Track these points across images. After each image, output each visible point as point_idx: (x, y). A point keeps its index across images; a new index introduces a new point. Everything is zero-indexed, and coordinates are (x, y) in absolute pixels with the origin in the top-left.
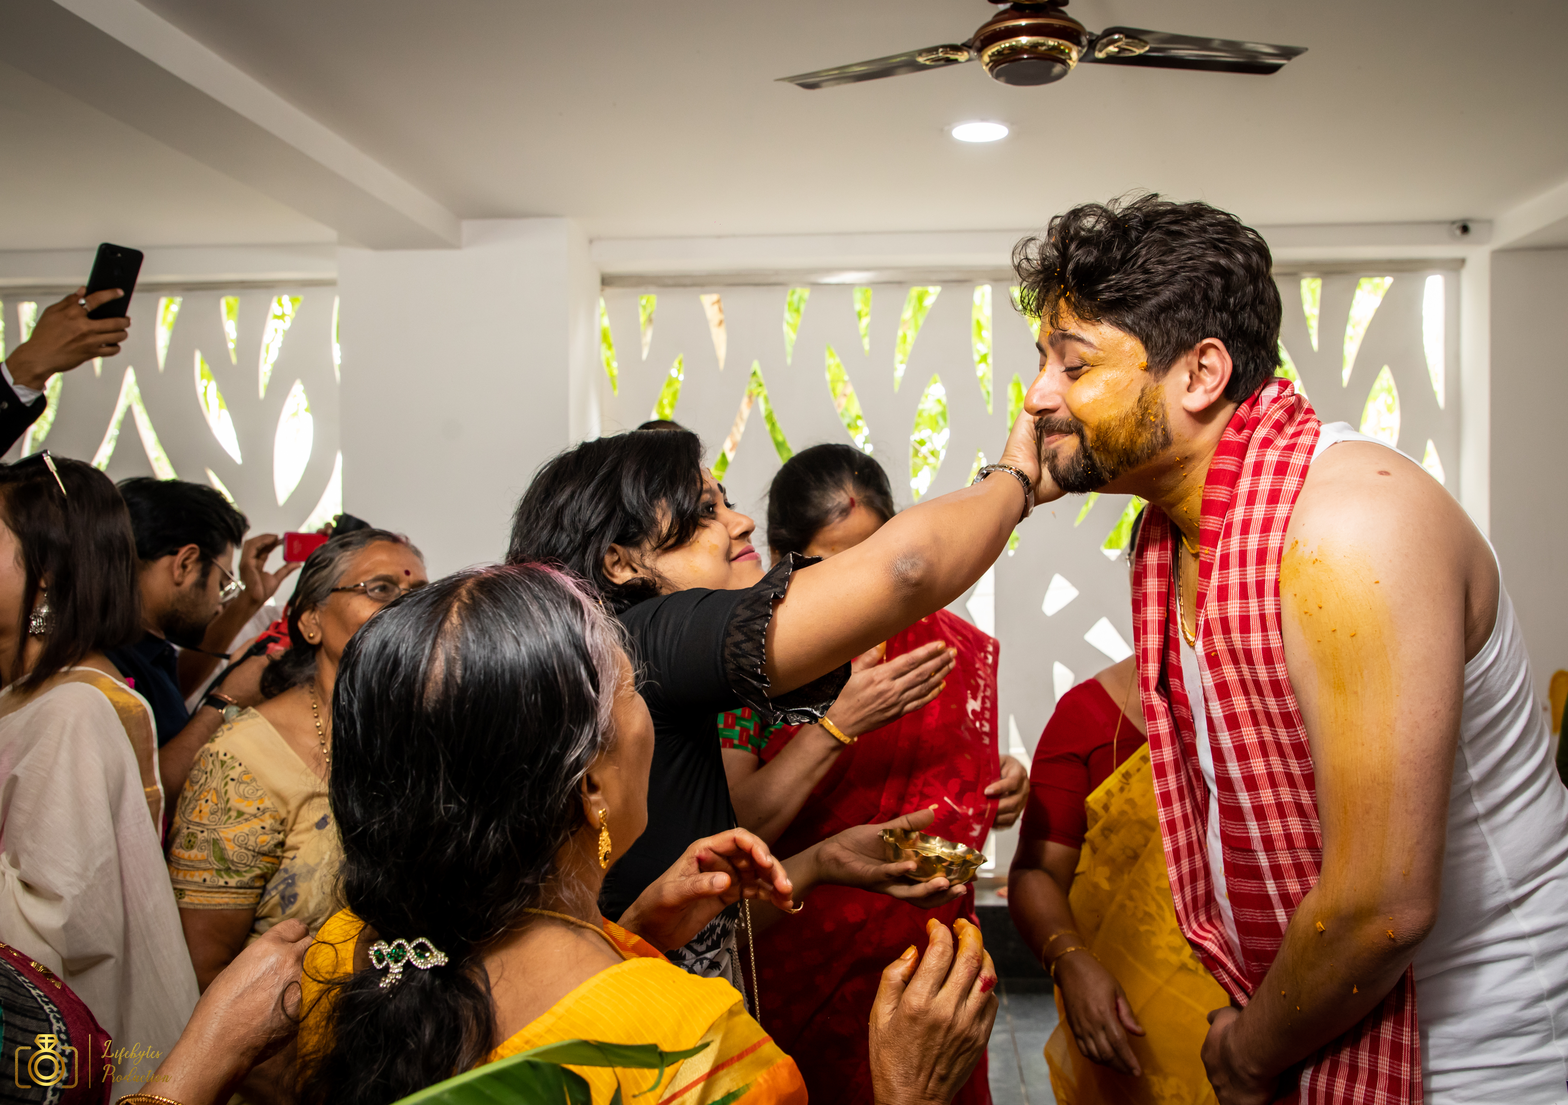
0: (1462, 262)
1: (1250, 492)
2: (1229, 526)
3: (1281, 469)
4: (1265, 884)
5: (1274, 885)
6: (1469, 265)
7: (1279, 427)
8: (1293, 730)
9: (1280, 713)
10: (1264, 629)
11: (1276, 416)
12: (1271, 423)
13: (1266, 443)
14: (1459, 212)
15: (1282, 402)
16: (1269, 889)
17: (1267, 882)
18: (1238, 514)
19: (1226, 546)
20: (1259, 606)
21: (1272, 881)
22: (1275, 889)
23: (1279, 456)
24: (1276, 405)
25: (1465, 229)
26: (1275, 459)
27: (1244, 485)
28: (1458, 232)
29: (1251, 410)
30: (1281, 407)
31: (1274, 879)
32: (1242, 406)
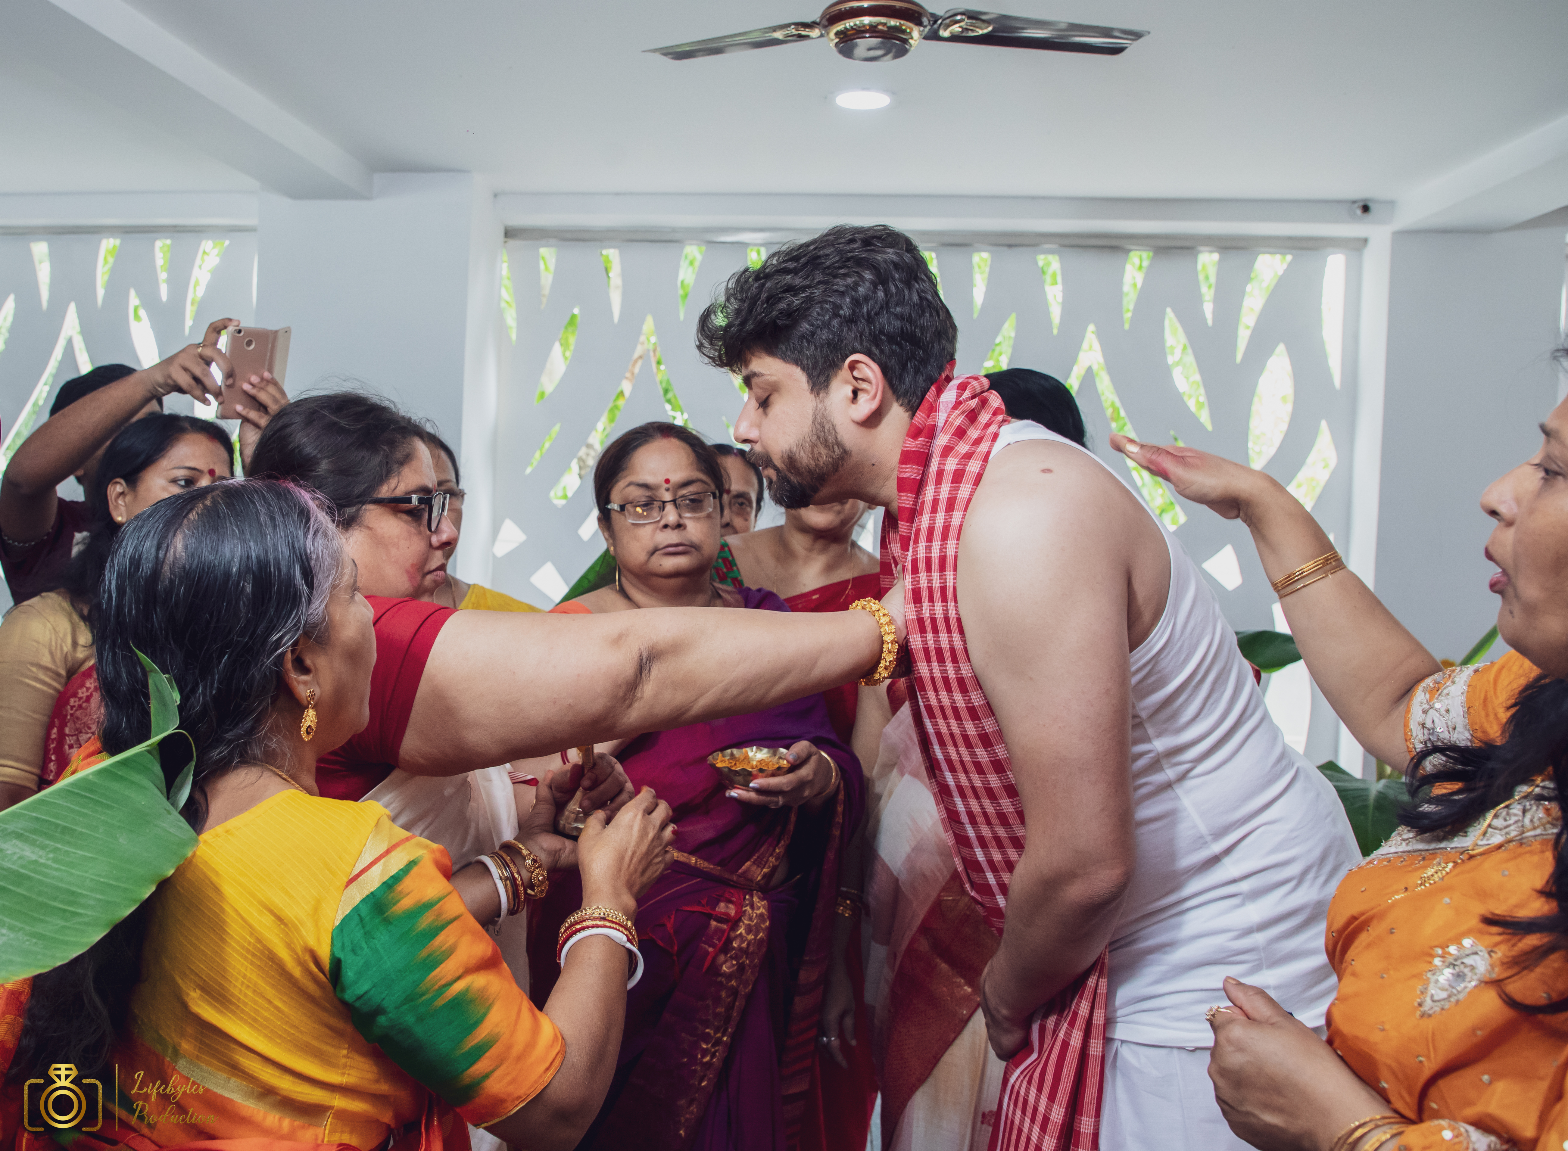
0: (1366, 241)
1: (934, 500)
2: (918, 532)
3: (958, 476)
4: (974, 852)
5: (981, 853)
6: (1371, 244)
7: (960, 433)
8: (979, 722)
9: (967, 707)
10: (949, 631)
11: (958, 423)
12: (952, 430)
13: (947, 451)
14: (1360, 192)
15: (963, 407)
16: (978, 856)
17: (976, 850)
18: (925, 521)
19: (915, 552)
20: (943, 610)
21: (980, 849)
22: (983, 856)
23: (957, 464)
24: (957, 412)
25: (1366, 209)
26: (953, 467)
27: (929, 492)
28: (1359, 212)
29: (928, 417)
30: (962, 413)
31: (982, 848)
32: (917, 414)
